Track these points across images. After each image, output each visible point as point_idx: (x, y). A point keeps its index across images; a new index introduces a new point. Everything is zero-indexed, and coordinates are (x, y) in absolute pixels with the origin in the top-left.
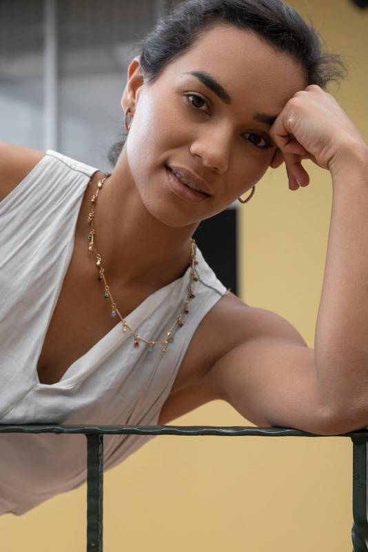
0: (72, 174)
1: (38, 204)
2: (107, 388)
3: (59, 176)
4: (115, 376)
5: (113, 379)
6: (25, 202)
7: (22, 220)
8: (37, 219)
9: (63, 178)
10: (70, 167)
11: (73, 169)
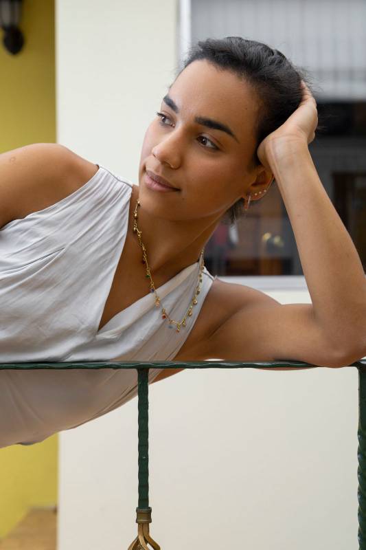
0: (119, 185)
1: (100, 201)
2: (142, 338)
3: (112, 183)
4: (148, 330)
5: (146, 332)
6: (91, 196)
7: (88, 210)
8: (98, 212)
9: (115, 185)
10: (117, 178)
11: (119, 180)
